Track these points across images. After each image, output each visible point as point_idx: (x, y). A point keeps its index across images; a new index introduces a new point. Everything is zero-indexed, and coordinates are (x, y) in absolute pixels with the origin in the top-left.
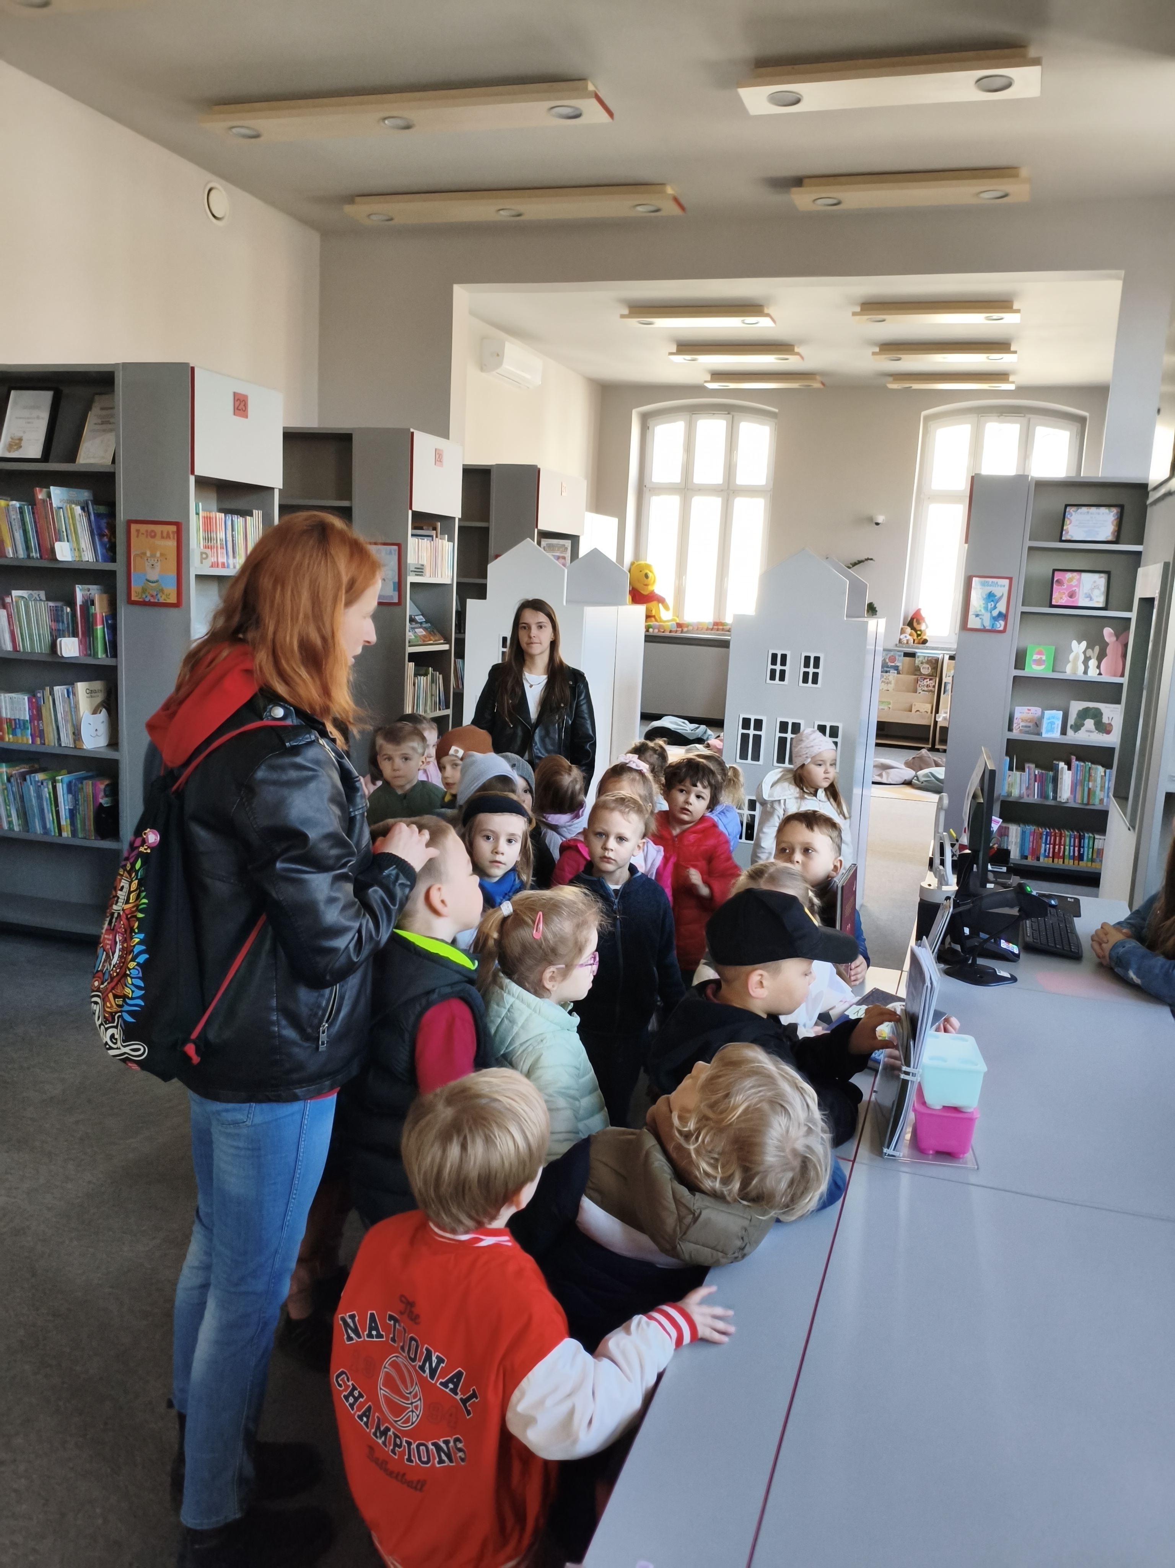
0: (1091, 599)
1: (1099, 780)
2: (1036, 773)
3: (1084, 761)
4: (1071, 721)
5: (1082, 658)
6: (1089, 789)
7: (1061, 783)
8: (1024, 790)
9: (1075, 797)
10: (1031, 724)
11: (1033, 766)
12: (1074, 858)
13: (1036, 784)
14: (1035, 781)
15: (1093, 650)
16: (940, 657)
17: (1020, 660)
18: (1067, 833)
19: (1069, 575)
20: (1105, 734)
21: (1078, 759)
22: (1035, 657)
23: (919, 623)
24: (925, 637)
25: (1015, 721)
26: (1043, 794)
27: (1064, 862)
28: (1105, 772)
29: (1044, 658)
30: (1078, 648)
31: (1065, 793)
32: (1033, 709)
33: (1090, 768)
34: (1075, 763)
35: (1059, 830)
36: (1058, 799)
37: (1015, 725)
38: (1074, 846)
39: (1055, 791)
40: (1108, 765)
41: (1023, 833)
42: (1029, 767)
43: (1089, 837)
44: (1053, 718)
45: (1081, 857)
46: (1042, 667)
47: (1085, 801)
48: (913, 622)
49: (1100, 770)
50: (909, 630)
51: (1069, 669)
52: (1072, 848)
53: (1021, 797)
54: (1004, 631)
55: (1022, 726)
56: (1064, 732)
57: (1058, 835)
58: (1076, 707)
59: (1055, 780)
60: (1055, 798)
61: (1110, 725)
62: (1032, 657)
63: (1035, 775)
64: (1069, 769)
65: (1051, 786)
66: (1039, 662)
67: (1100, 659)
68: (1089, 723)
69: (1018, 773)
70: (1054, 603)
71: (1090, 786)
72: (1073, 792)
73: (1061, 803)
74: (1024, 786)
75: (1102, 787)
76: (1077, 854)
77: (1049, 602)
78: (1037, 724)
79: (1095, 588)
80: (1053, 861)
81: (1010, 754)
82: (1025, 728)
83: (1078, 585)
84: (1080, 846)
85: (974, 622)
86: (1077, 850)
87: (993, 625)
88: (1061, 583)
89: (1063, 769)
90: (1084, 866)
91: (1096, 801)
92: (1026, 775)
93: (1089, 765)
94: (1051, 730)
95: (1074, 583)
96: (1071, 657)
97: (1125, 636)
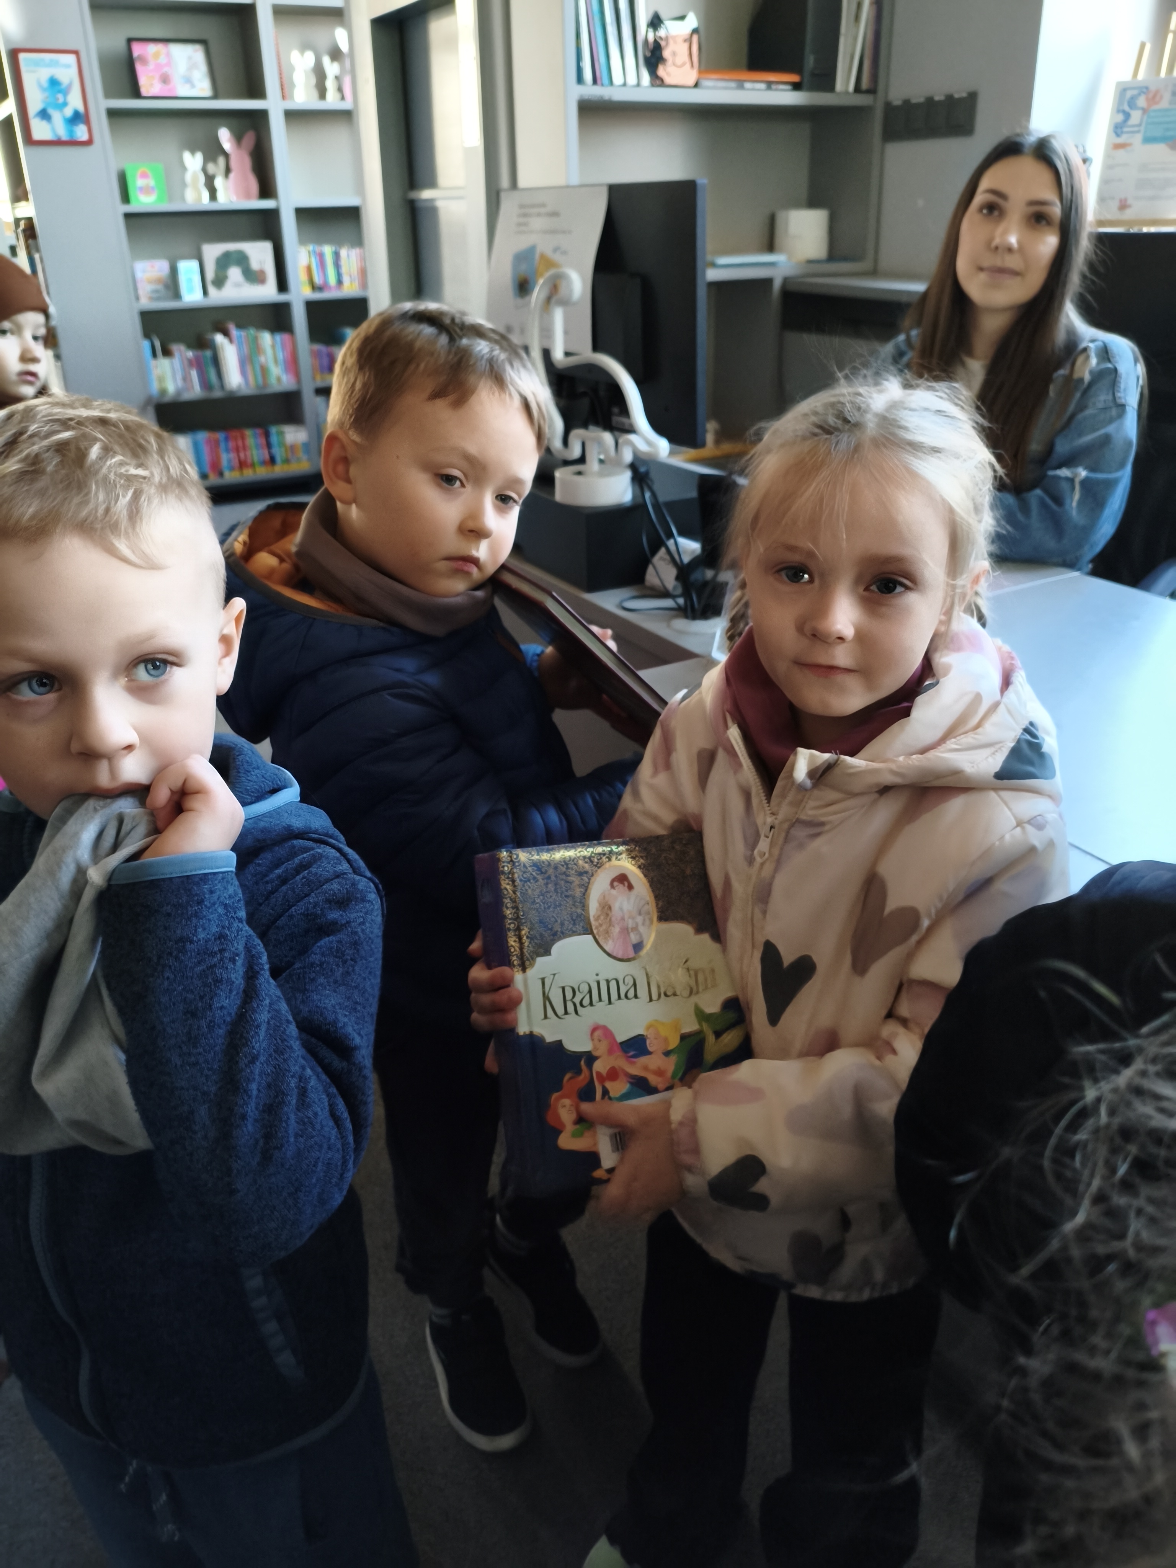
0: (193, 86)
1: (269, 351)
3: (245, 327)
4: (210, 275)
5: (202, 179)
6: (261, 366)
7: (225, 363)
8: (180, 383)
9: (247, 380)
10: (163, 286)
11: (182, 347)
12: (264, 463)
13: (193, 371)
14: (191, 367)
15: (213, 163)
17: (124, 187)
18: (246, 432)
19: (152, 49)
20: (257, 286)
21: (240, 326)
22: (140, 182)
25: (139, 285)
26: (206, 384)
27: (255, 471)
28: (275, 339)
29: (152, 182)
30: (193, 162)
31: (234, 377)
32: (160, 262)
33: (255, 336)
34: (234, 332)
35: (239, 430)
36: (227, 388)
37: (141, 292)
38: (262, 448)
39: (220, 377)
41: (196, 446)
42: (177, 350)
43: (277, 432)
44: (189, 270)
45: (272, 460)
47: (261, 384)
51: (188, 195)
52: (260, 451)
53: (178, 393)
54: (89, 142)
55: (152, 291)
56: (205, 292)
57: (236, 437)
59: (216, 361)
60: (222, 386)
61: (259, 270)
62: (136, 181)
63: (189, 359)
64: (230, 342)
65: (212, 371)
66: (146, 190)
68: (235, 273)
69: (166, 361)
70: (144, 91)
71: (261, 362)
72: (243, 372)
73: (231, 392)
74: (179, 377)
75: (276, 361)
76: (267, 457)
77: (135, 92)
78: (172, 285)
79: (192, 67)
80: (242, 474)
81: (147, 334)
82: (156, 291)
83: (169, 64)
84: (269, 445)
85: (40, 130)
86: (266, 452)
87: (71, 132)
88: (144, 60)
89: (222, 344)
90: (280, 471)
91: (273, 381)
92: (176, 361)
93: (252, 331)
94: (191, 290)
95: (163, 60)
96: (188, 177)
97: (249, 139)
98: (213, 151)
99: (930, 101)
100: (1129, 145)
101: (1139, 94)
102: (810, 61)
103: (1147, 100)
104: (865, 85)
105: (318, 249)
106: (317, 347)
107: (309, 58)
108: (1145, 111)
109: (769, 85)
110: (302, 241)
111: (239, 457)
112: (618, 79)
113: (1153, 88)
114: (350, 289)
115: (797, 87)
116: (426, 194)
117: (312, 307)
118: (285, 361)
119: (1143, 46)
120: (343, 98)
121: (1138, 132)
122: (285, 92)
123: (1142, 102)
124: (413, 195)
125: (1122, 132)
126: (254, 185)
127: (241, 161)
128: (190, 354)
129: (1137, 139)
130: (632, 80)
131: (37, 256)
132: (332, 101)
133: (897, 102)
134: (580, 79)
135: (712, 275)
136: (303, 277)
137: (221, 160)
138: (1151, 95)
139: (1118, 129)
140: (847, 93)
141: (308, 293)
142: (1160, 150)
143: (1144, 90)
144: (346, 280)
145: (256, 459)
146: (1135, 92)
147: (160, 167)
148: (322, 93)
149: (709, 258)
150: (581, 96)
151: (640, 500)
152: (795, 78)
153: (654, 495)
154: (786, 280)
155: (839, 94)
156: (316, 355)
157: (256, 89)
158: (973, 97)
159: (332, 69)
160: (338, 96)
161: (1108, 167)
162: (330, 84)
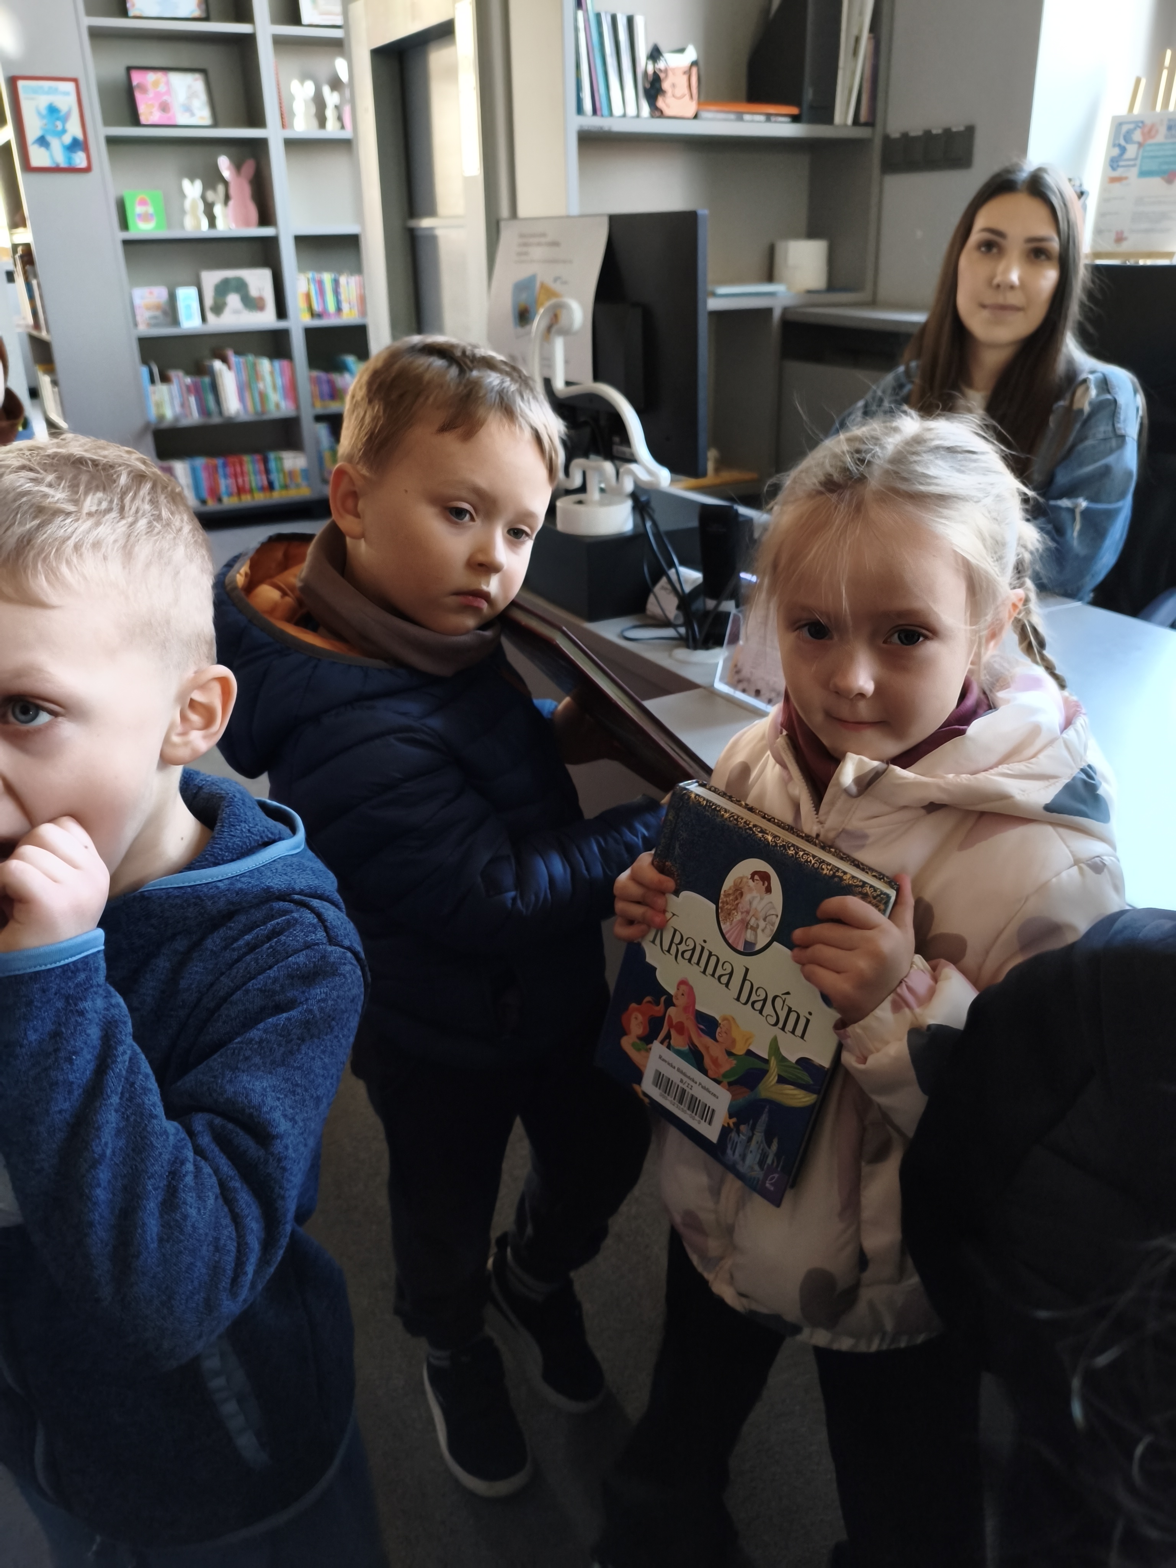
0: (193, 114)
1: (268, 377)
2: (189, 382)
3: (244, 353)
4: (209, 301)
5: (201, 206)
6: (260, 393)
7: (223, 389)
8: (178, 409)
9: (245, 406)
10: (161, 313)
11: (180, 374)
12: (262, 489)
13: (191, 397)
14: (189, 393)
15: (215, 190)
17: (122, 215)
18: (244, 458)
19: (151, 77)
20: (256, 313)
21: (238, 353)
22: (139, 210)
25: (138, 312)
26: (204, 410)
27: (253, 497)
28: (272, 365)
29: (151, 210)
30: (193, 189)
31: (232, 404)
32: (159, 290)
33: (253, 363)
34: (233, 358)
35: (237, 456)
36: (225, 414)
37: (139, 319)
38: (260, 474)
39: (218, 403)
41: (194, 471)
42: (175, 376)
43: (275, 458)
44: (188, 297)
45: (271, 486)
47: (259, 410)
51: (188, 222)
52: (258, 477)
53: (176, 419)
54: (88, 169)
55: (150, 317)
56: (204, 318)
57: (234, 463)
59: (215, 388)
60: (221, 412)
61: (258, 297)
62: (134, 210)
63: (187, 385)
64: (229, 368)
65: (211, 397)
66: (146, 217)
68: (233, 300)
69: (164, 387)
70: (143, 119)
71: (260, 388)
72: (242, 398)
73: (230, 418)
74: (177, 402)
75: (275, 387)
76: (266, 483)
77: (135, 121)
78: (171, 311)
79: (192, 95)
80: (240, 499)
81: (145, 361)
82: (155, 317)
83: (168, 92)
84: (267, 471)
85: (39, 157)
86: (264, 477)
87: (70, 159)
88: (143, 89)
89: (220, 370)
90: (278, 496)
91: (271, 407)
92: (175, 387)
93: (251, 358)
94: (189, 317)
95: (162, 88)
96: (188, 204)
97: (249, 167)
98: (212, 178)
99: (928, 134)
100: (1126, 178)
101: (1135, 129)
102: (809, 94)
103: (1143, 134)
104: (863, 117)
105: (317, 276)
106: (315, 373)
107: (309, 88)
108: (1140, 145)
109: (769, 117)
110: (302, 268)
111: (237, 482)
112: (617, 110)
113: (1148, 122)
114: (349, 316)
115: (795, 119)
116: (425, 223)
117: (311, 334)
118: (284, 387)
119: (1138, 81)
120: (343, 127)
121: (1134, 166)
122: (285, 121)
123: (1137, 136)
124: (413, 223)
125: (1118, 166)
126: (253, 213)
127: (240, 188)
128: (188, 380)
129: (1133, 173)
130: (632, 111)
131: (34, 283)
132: (332, 130)
133: (895, 134)
134: (580, 110)
135: (713, 304)
136: (302, 304)
137: (221, 188)
138: (1146, 130)
139: (1114, 163)
140: (845, 125)
141: (306, 320)
142: (1156, 183)
143: (1139, 124)
144: (345, 307)
145: (254, 485)
146: (1131, 126)
147: (158, 194)
148: (322, 121)
149: (710, 288)
150: (581, 126)
151: (641, 529)
152: (794, 111)
153: (655, 524)
154: (785, 310)
155: (838, 126)
156: (316, 382)
157: (256, 118)
158: (970, 130)
159: (331, 98)
160: (338, 125)
161: (1104, 200)
162: (330, 113)
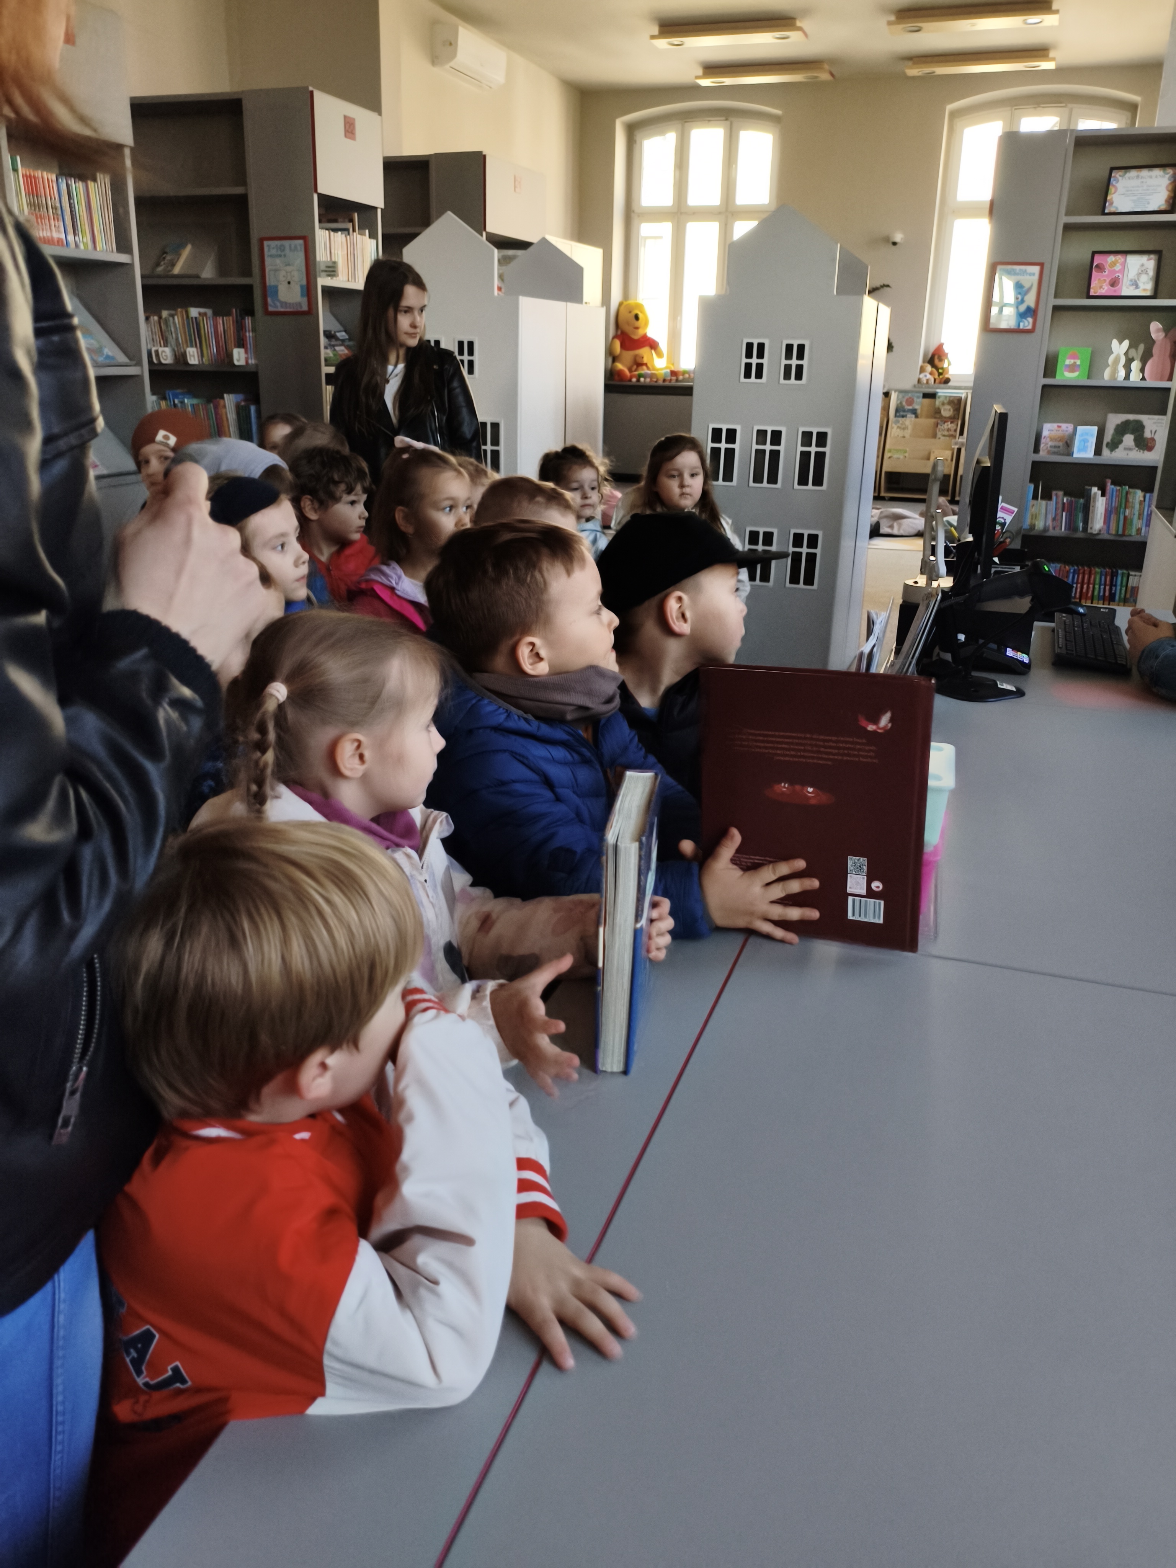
0: (1138, 287)
1: (1137, 506)
2: (1065, 500)
3: (1120, 485)
4: (1108, 438)
5: (1123, 360)
6: (1125, 518)
7: (1093, 512)
8: (1049, 522)
9: (1108, 527)
10: (1061, 444)
11: (1061, 493)
12: (1103, 599)
13: (1064, 514)
14: (1063, 510)
15: (1137, 350)
16: (963, 396)
17: (1050, 366)
18: (1098, 570)
19: (1112, 259)
20: (1146, 452)
21: (1116, 484)
22: (1068, 362)
23: (941, 360)
24: (947, 376)
25: (1043, 440)
26: (1071, 525)
28: (1144, 497)
29: (1078, 362)
30: (1119, 348)
31: (1098, 523)
32: (1064, 426)
33: (1127, 493)
34: (1110, 487)
35: (1089, 567)
36: (1089, 531)
37: (1042, 446)
38: (1105, 585)
39: (1086, 521)
40: (1148, 489)
42: (1056, 495)
43: (1123, 574)
44: (1087, 434)
45: (1112, 597)
46: (1076, 374)
47: (1120, 532)
48: (935, 358)
49: (1139, 494)
50: (929, 368)
51: (1107, 374)
52: (1102, 587)
53: (1046, 529)
54: (1032, 331)
55: (1051, 447)
56: (1098, 451)
57: (1087, 572)
58: (1114, 420)
59: (1087, 510)
60: (1085, 529)
61: (1153, 440)
62: (1065, 361)
63: (1064, 504)
64: (1103, 495)
65: (1080, 516)
66: (1072, 368)
67: (1144, 361)
68: (1129, 439)
69: (1044, 502)
70: (1092, 293)
71: (1127, 514)
72: (1107, 520)
73: (1091, 534)
74: (1050, 517)
75: (1140, 516)
77: (1086, 293)
78: (1068, 444)
79: (1142, 273)
81: (1033, 479)
82: (1054, 447)
83: (1122, 271)
84: (1112, 585)
86: (1107, 589)
87: (1020, 323)
88: (1101, 268)
89: (1096, 495)
91: (1132, 531)
92: (1052, 504)
93: (1126, 488)
94: (1084, 449)
95: (1118, 267)
96: (1111, 359)
98: (1141, 338)
126: (1166, 368)
